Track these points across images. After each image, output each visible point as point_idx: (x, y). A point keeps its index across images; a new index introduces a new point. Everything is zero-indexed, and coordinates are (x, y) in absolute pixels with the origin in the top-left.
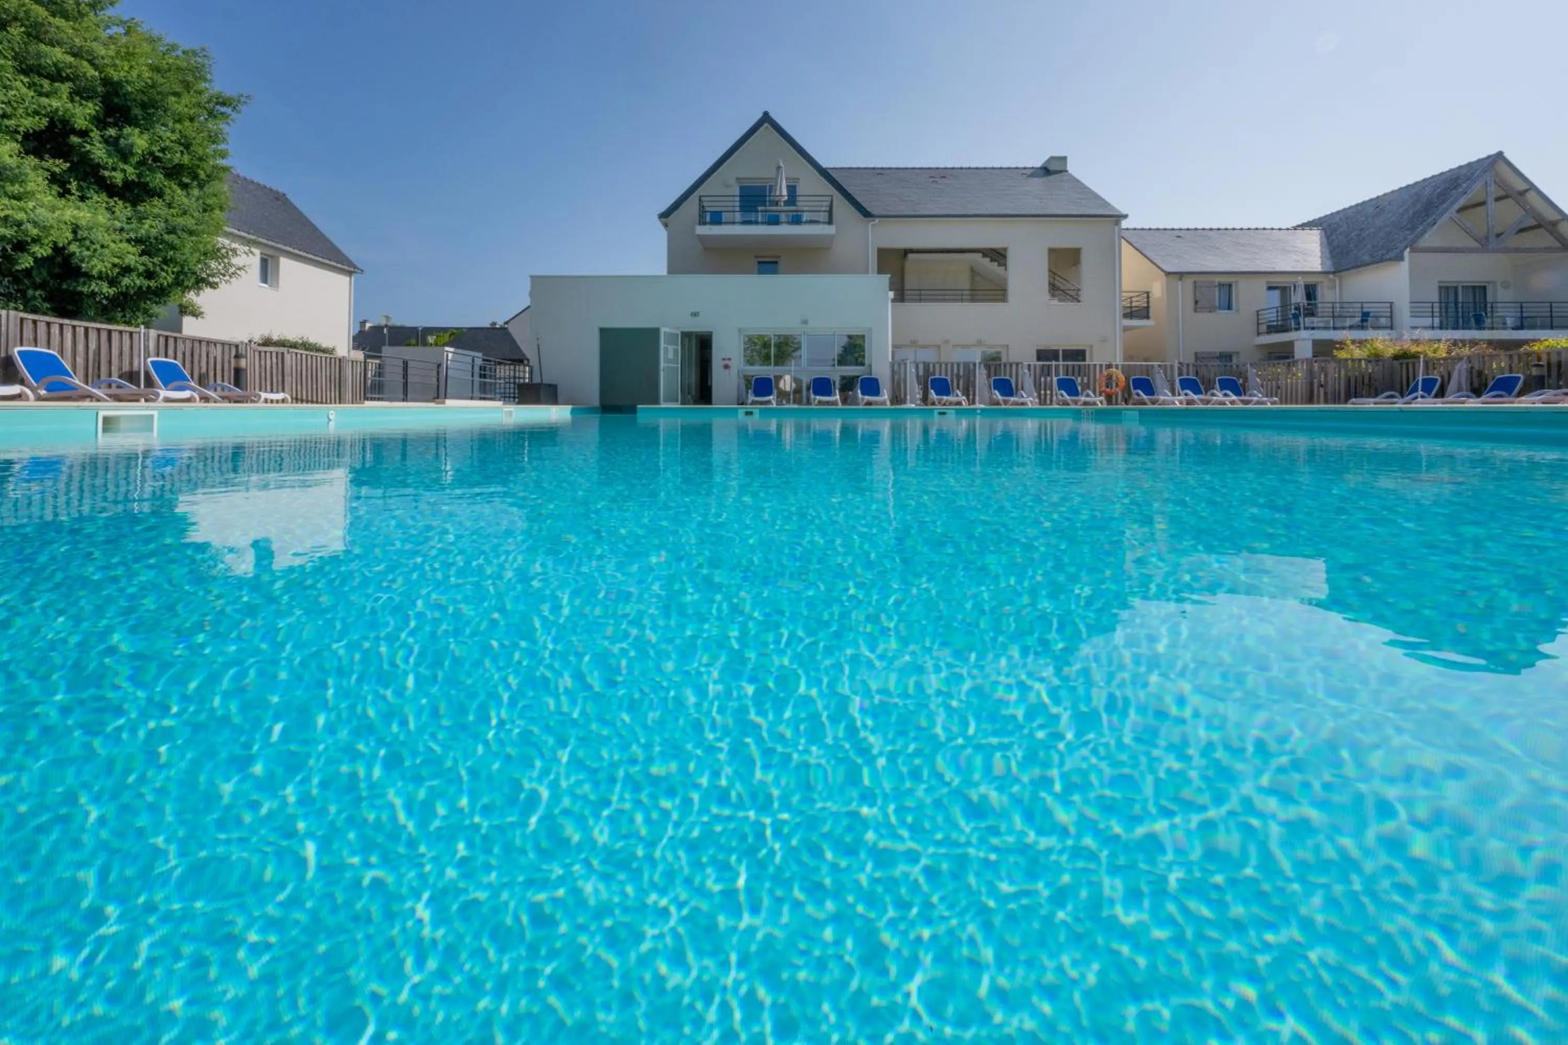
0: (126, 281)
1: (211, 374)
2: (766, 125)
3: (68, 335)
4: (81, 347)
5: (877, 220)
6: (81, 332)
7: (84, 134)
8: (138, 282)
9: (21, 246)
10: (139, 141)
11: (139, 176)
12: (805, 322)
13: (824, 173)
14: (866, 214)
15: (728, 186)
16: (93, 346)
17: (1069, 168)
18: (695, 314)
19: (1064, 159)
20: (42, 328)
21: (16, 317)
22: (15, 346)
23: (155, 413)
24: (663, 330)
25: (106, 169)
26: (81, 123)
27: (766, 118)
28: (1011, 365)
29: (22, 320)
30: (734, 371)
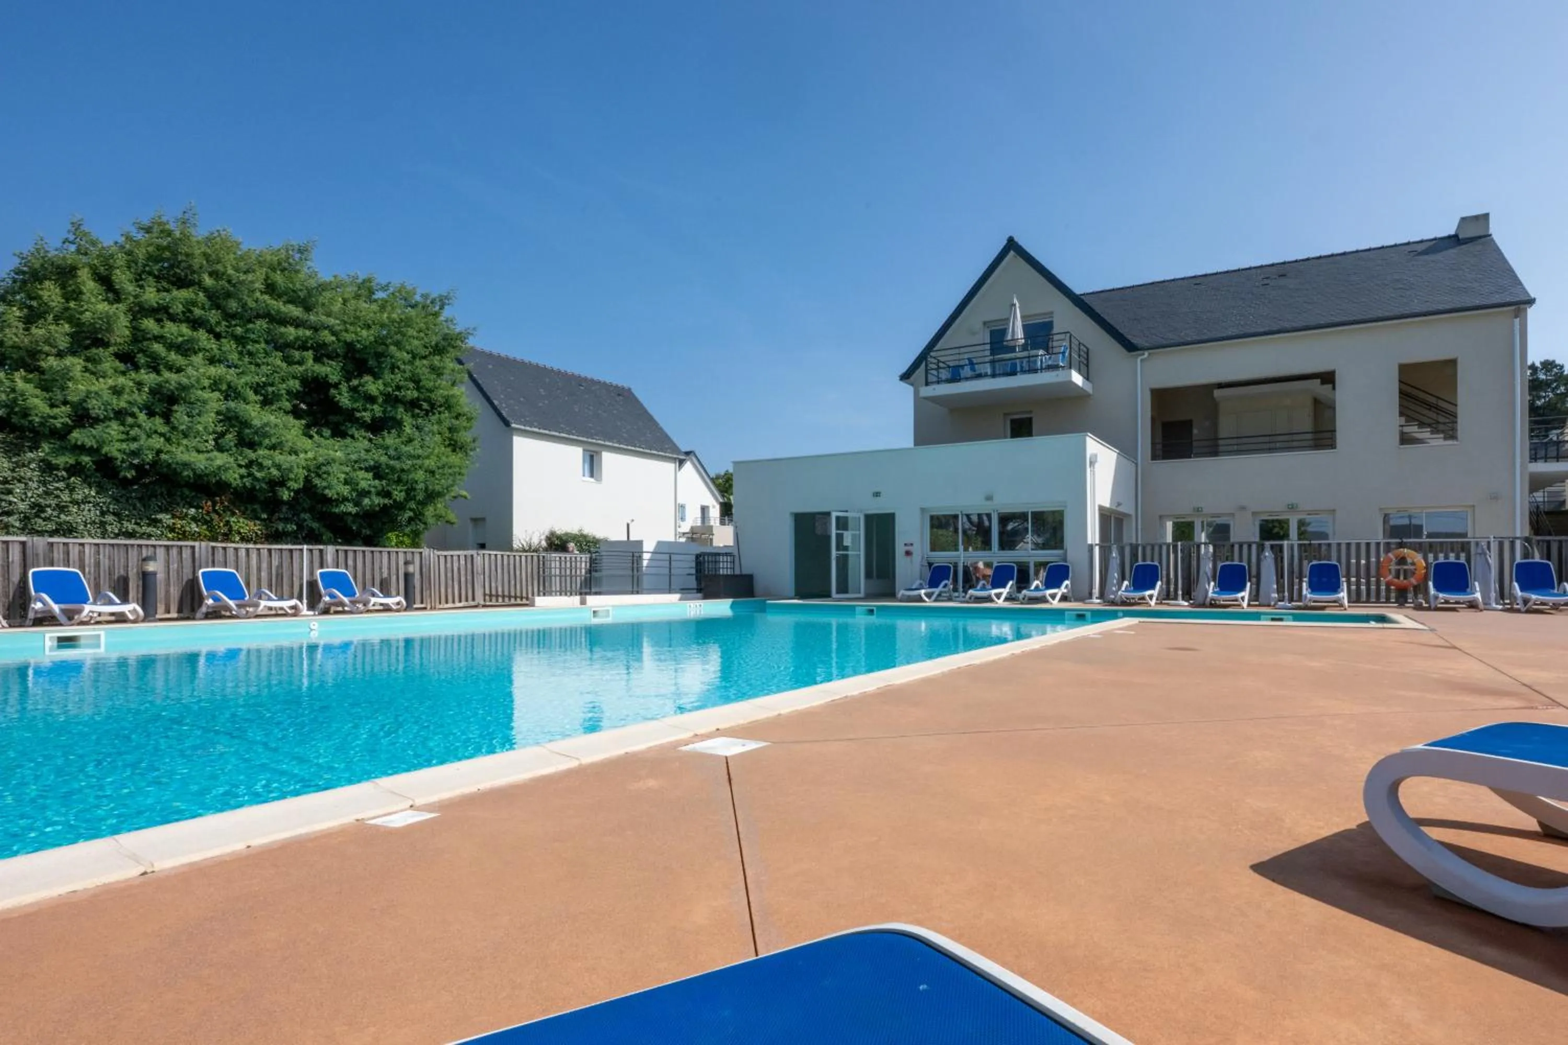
0: (366, 501)
1: (394, 578)
2: (1012, 253)
3: (254, 556)
4: (264, 565)
5: (1146, 354)
6: (265, 553)
7: (336, 386)
8: (377, 502)
9: (282, 483)
10: (373, 386)
11: (384, 412)
12: (989, 498)
13: (1079, 301)
14: (1130, 347)
15: (974, 334)
16: (275, 563)
17: (1491, 231)
18: (877, 494)
19: (1486, 217)
20: (231, 552)
21: (207, 547)
22: (200, 568)
23: (102, 633)
24: (834, 515)
25: (359, 411)
26: (334, 378)
27: (1011, 245)
28: (1241, 546)
29: (213, 548)
30: (917, 558)
